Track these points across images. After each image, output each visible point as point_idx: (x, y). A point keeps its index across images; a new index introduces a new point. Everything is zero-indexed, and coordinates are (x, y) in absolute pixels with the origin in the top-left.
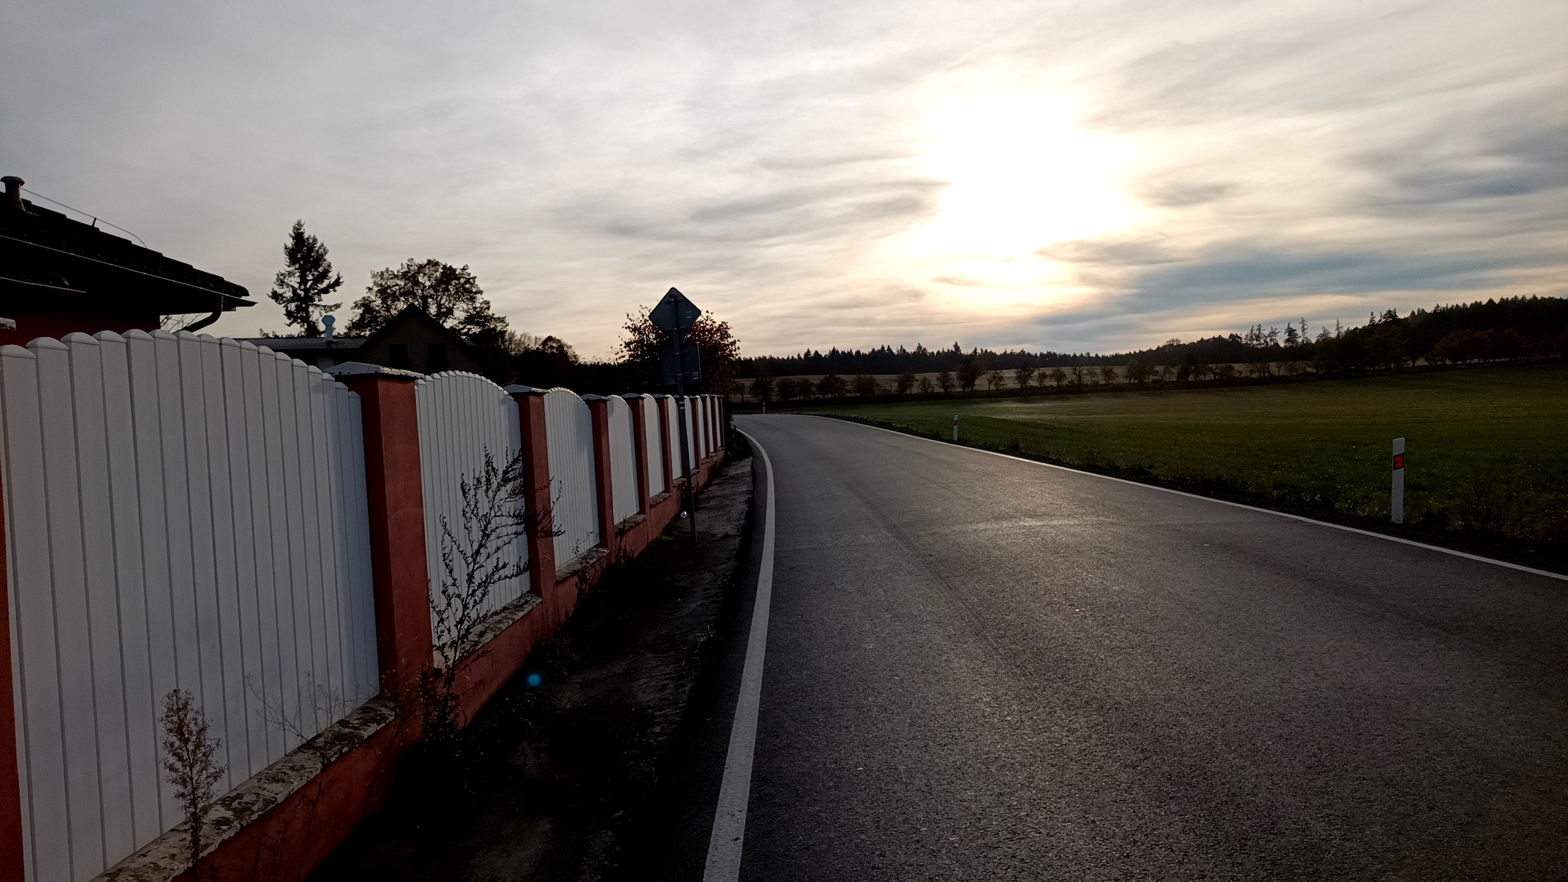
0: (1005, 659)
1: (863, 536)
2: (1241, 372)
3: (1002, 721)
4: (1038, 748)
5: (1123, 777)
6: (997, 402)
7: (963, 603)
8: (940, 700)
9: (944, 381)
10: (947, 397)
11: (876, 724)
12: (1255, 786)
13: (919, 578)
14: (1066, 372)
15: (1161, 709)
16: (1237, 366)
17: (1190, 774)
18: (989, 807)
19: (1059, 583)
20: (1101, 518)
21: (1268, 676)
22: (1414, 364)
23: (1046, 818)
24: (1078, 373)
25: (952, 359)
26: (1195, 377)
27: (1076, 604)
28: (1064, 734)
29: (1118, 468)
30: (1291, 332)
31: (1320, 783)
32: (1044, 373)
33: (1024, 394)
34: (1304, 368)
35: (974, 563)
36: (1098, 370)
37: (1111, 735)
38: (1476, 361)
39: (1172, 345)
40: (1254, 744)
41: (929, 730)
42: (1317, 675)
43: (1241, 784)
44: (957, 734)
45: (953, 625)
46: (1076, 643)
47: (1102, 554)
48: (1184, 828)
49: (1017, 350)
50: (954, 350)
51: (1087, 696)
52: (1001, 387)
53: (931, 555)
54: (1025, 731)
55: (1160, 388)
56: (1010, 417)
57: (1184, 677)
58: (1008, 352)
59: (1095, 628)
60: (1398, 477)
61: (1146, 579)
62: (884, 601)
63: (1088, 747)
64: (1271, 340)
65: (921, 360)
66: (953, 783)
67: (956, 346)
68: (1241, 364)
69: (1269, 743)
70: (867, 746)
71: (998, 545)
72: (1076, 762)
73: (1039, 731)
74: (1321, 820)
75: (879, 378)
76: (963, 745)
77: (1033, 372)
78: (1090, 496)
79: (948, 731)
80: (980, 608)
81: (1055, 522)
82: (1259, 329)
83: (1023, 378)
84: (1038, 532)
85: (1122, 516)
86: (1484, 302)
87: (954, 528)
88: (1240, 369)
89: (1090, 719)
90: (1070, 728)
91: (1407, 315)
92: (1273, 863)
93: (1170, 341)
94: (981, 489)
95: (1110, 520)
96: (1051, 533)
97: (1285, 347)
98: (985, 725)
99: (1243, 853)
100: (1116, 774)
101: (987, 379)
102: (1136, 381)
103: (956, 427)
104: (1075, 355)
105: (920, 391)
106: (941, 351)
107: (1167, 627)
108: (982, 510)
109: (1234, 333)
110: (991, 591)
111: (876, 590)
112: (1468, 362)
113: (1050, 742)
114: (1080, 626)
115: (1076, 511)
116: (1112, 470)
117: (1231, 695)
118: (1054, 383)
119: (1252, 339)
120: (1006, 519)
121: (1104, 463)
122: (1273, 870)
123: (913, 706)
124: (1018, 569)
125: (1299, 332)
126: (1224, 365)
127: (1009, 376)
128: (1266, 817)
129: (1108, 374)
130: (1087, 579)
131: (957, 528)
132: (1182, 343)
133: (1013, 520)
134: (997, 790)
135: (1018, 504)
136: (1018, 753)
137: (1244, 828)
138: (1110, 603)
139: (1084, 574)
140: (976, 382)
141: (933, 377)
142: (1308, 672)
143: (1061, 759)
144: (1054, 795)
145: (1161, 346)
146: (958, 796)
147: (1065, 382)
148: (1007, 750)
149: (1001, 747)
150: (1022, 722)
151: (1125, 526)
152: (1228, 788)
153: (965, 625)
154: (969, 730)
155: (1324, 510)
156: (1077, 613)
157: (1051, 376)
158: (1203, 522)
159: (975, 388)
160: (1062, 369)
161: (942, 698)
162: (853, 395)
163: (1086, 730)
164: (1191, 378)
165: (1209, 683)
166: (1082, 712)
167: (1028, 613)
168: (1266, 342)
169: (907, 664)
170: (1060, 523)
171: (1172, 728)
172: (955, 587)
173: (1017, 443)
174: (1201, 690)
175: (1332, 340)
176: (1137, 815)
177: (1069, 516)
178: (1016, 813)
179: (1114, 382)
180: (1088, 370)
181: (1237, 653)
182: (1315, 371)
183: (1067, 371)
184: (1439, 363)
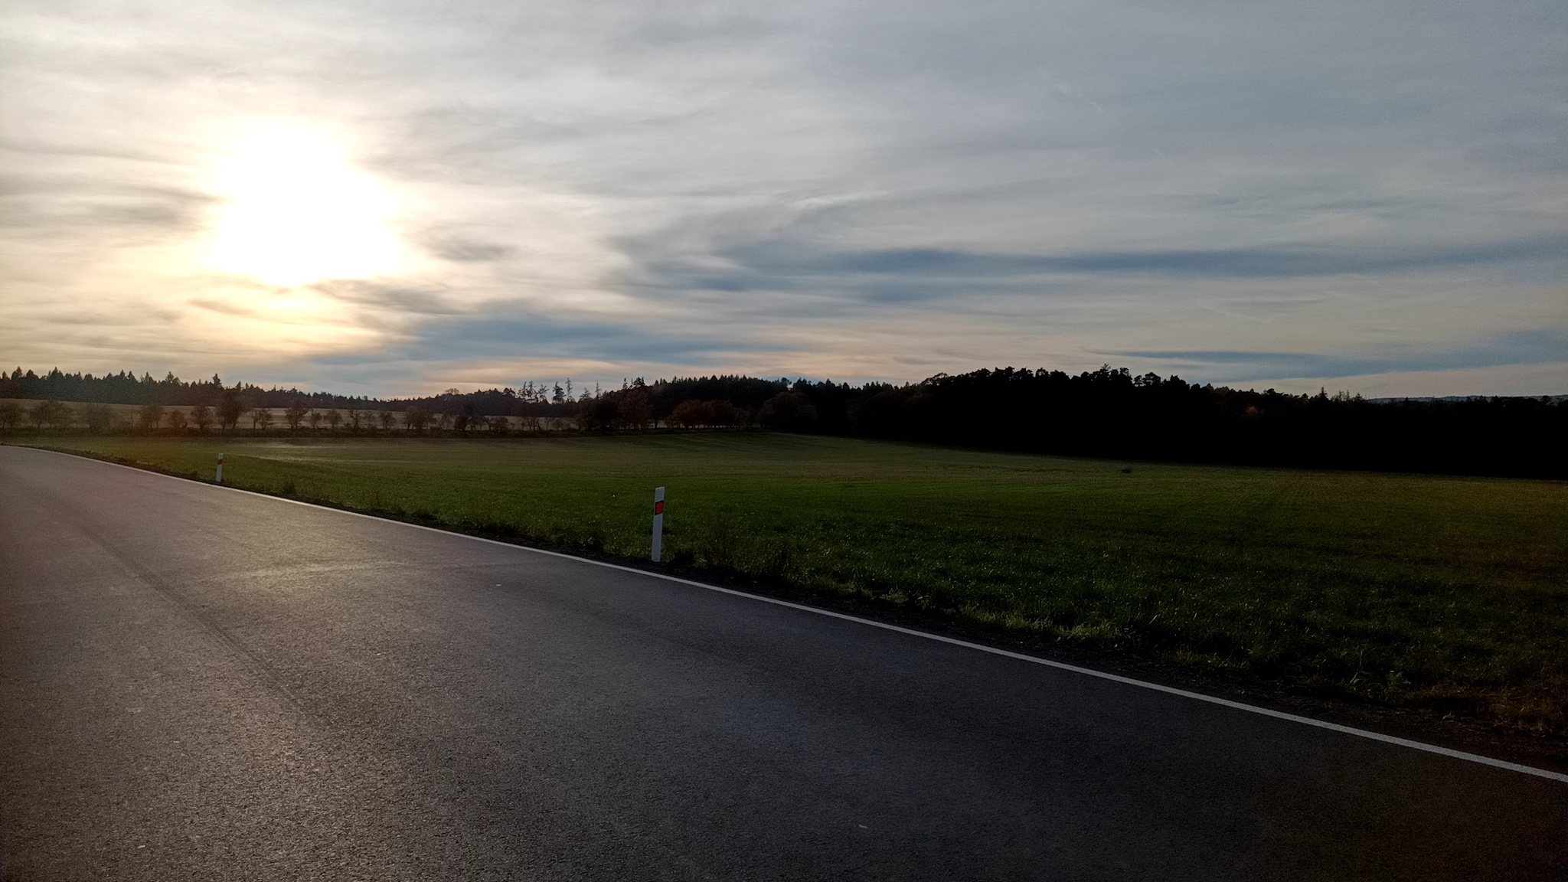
0: (305, 710)
1: (112, 588)
2: (513, 425)
3: (310, 773)
4: (352, 795)
5: (443, 811)
6: (265, 442)
7: (249, 655)
8: (233, 760)
9: (200, 415)
10: (202, 434)
11: (157, 795)
12: (566, 801)
13: (192, 631)
14: (342, 415)
15: (473, 741)
16: (511, 419)
17: (507, 798)
18: (304, 863)
19: (356, 628)
20: (393, 562)
21: (567, 701)
22: (656, 425)
23: (369, 864)
24: (355, 416)
25: (210, 393)
26: (472, 427)
27: (377, 648)
28: (379, 778)
29: (404, 513)
30: (558, 390)
31: (619, 789)
32: (318, 414)
33: (294, 435)
34: (568, 424)
35: (256, 612)
36: (376, 414)
37: (426, 772)
38: (702, 426)
39: (450, 394)
40: (561, 763)
41: (225, 794)
42: (607, 696)
43: (553, 801)
44: (258, 793)
45: (240, 679)
46: (381, 686)
47: (398, 597)
48: (506, 849)
49: (288, 388)
50: (213, 382)
51: (398, 738)
52: (269, 426)
53: (203, 606)
54: (336, 781)
55: (438, 435)
56: (279, 458)
57: (492, 709)
58: (277, 389)
59: (399, 671)
60: (658, 521)
61: (446, 619)
62: (149, 659)
63: (405, 787)
64: (541, 397)
65: (172, 390)
66: (260, 844)
67: (216, 378)
68: (515, 417)
69: (573, 760)
70: (149, 821)
71: (283, 592)
72: (394, 803)
73: (352, 779)
74: (623, 821)
75: (116, 407)
76: (266, 804)
77: (306, 412)
78: (380, 541)
79: (248, 792)
80: (270, 660)
81: (345, 567)
82: (531, 386)
83: (292, 418)
84: (327, 578)
85: (414, 560)
86: (709, 378)
87: (229, 577)
88: (514, 422)
89: (404, 759)
90: (384, 771)
91: (652, 383)
92: (588, 867)
93: (448, 391)
94: (256, 534)
95: (403, 564)
96: (341, 578)
97: (553, 404)
98: (291, 780)
99: (561, 862)
100: (436, 809)
101: (252, 417)
102: (415, 428)
103: (219, 468)
104: (352, 397)
105: (171, 426)
106: (197, 383)
107: (471, 664)
108: (260, 556)
109: (509, 388)
110: (280, 641)
111: (138, 647)
112: (696, 427)
113: (364, 788)
114: (384, 669)
115: (366, 555)
116: (399, 515)
117: (537, 721)
118: (329, 426)
119: (524, 394)
120: (290, 565)
121: (390, 508)
122: (587, 872)
123: (202, 770)
124: (310, 616)
125: (565, 391)
126: (499, 417)
127: (279, 416)
128: (577, 826)
129: (386, 419)
130: (386, 623)
131: (233, 576)
132: (460, 393)
133: (298, 566)
134: (312, 845)
135: (302, 549)
136: (331, 804)
137: (560, 839)
138: (412, 645)
139: (383, 617)
140: (240, 419)
141: (186, 411)
142: (599, 693)
143: (378, 803)
144: (374, 840)
145: (440, 395)
146: (268, 858)
147: (341, 425)
148: (318, 802)
149: (311, 800)
150: (332, 771)
151: (418, 569)
152: (542, 806)
153: (254, 678)
154: (272, 787)
155: (595, 551)
156: (378, 657)
157: (326, 417)
158: (494, 564)
159: (237, 425)
160: (338, 411)
161: (236, 758)
162: (79, 426)
163: (401, 771)
164: (468, 428)
165: (515, 712)
166: (394, 754)
167: (326, 660)
168: (537, 398)
169: (188, 725)
170: (350, 568)
171: (486, 758)
172: (238, 638)
173: (294, 486)
174: (509, 720)
175: (593, 400)
176: (461, 845)
177: (359, 560)
178: (335, 864)
179: (393, 427)
180: (365, 413)
181: (537, 682)
182: (577, 428)
183: (344, 413)
184: (675, 427)
